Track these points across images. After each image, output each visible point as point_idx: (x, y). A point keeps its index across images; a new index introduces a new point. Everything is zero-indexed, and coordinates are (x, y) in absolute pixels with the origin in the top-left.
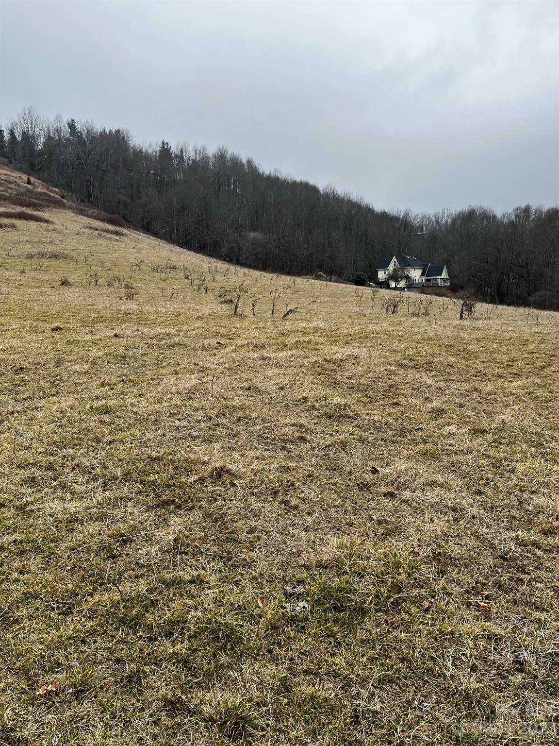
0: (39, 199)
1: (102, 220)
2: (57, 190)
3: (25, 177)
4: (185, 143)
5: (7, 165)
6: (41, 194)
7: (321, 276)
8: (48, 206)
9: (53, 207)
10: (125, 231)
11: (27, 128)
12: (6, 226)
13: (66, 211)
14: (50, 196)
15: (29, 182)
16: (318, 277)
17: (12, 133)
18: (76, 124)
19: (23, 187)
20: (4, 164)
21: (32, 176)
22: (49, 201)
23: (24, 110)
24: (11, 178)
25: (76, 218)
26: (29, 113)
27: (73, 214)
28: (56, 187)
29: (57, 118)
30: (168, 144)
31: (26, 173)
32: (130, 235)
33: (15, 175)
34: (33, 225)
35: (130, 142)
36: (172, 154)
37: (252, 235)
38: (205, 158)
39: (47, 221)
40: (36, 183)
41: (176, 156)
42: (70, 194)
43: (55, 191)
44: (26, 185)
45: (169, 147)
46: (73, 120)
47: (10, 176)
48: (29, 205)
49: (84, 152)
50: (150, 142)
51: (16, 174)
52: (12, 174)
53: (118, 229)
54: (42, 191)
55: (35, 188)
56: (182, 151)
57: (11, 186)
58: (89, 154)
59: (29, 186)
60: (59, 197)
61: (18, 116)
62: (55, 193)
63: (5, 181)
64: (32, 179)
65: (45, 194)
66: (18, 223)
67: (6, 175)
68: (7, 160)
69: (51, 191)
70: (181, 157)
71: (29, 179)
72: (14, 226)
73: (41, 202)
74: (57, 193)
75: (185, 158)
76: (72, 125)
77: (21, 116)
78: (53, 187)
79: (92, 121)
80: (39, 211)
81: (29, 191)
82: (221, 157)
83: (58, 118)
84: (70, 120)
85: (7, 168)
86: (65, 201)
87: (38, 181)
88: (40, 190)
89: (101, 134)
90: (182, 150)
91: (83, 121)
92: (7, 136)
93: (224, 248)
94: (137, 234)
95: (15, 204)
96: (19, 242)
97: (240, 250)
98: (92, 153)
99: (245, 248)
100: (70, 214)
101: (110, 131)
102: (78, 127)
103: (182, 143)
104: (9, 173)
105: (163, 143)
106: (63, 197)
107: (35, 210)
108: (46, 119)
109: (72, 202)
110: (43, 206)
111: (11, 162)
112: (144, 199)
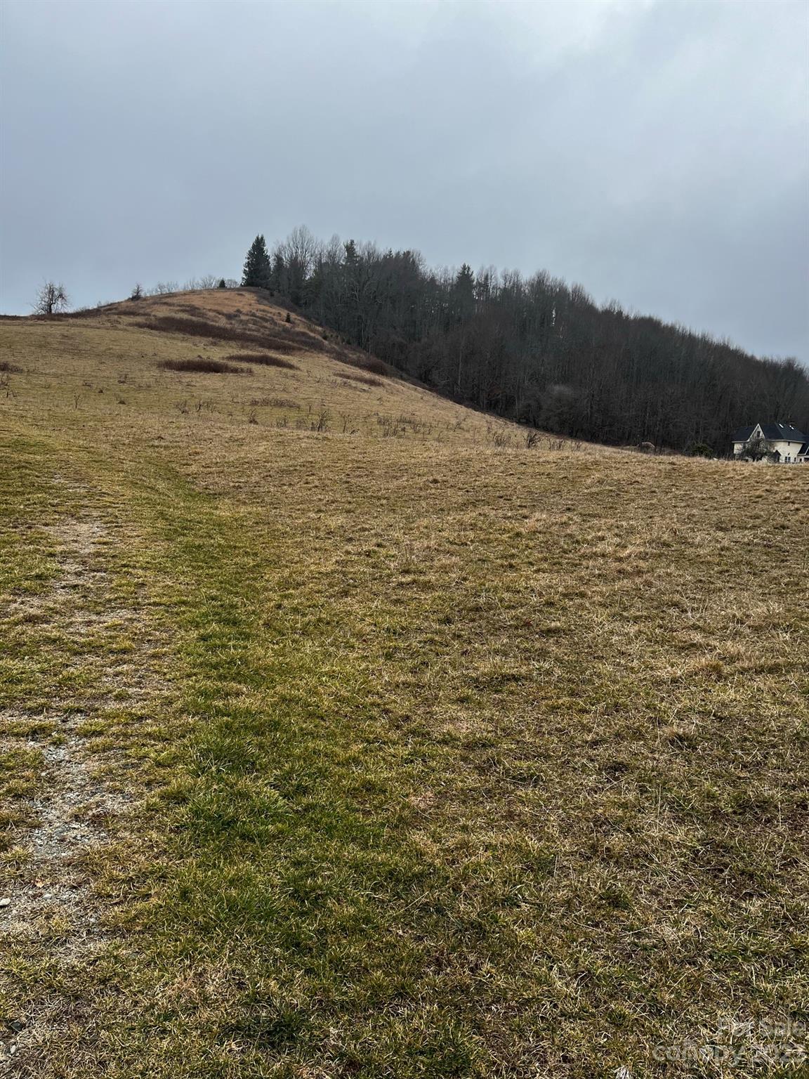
0: (293, 341)
1: (362, 367)
2: (320, 329)
3: (284, 313)
4: (491, 268)
5: (267, 299)
6: (298, 334)
7: (648, 447)
8: (300, 349)
9: (306, 351)
10: (385, 380)
11: (296, 253)
12: (242, 371)
13: (321, 355)
14: (310, 337)
15: (288, 320)
16: (644, 449)
17: (279, 259)
18: (355, 247)
19: (280, 326)
20: (264, 298)
21: (294, 311)
22: (305, 343)
23: (295, 232)
24: (269, 315)
25: (329, 364)
26: (300, 234)
27: (327, 359)
28: (320, 325)
29: (333, 240)
30: (469, 268)
31: (287, 309)
32: (389, 385)
33: (273, 311)
34: (272, 370)
35: (420, 267)
36: (473, 281)
37: (557, 388)
38: (517, 286)
39: (291, 367)
40: (296, 321)
41: (479, 283)
42: (334, 335)
43: (318, 331)
44: (283, 323)
45: (470, 273)
46: (352, 242)
47: (268, 312)
48: (277, 348)
49: (359, 282)
50: (447, 267)
51: (275, 310)
52: (271, 310)
53: (377, 377)
54: (302, 330)
55: (293, 327)
56: (486, 278)
57: (266, 324)
58: (364, 284)
59: (288, 325)
60: (320, 338)
61: (288, 238)
62: (316, 332)
63: (261, 318)
64: (293, 316)
65: (304, 334)
66: (255, 367)
67: (264, 311)
68: (268, 292)
69: (312, 331)
70: (484, 286)
71: (288, 316)
72: (250, 372)
73: (295, 345)
74: (320, 333)
75: (491, 287)
76: (350, 248)
77: (291, 237)
78: (316, 324)
79: (375, 242)
80: (288, 354)
81: (285, 330)
82: (539, 285)
83: (335, 239)
84: (349, 242)
85: (266, 302)
86: (326, 342)
87: (299, 318)
88: (301, 329)
89: (385, 257)
90: (487, 276)
91: (364, 243)
92: (272, 263)
93: (519, 406)
94: (402, 385)
95: (263, 347)
96: (250, 388)
97: (540, 408)
98: (368, 283)
99: (545, 407)
100: (323, 359)
101: (398, 254)
102: (358, 250)
103: (487, 267)
104: (266, 308)
105: (464, 268)
106: (325, 338)
107: (283, 354)
108: (319, 241)
109: (336, 344)
110: (294, 349)
111: (272, 295)
112: (424, 340)
